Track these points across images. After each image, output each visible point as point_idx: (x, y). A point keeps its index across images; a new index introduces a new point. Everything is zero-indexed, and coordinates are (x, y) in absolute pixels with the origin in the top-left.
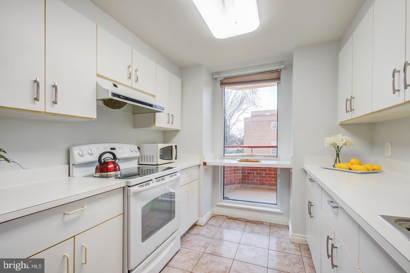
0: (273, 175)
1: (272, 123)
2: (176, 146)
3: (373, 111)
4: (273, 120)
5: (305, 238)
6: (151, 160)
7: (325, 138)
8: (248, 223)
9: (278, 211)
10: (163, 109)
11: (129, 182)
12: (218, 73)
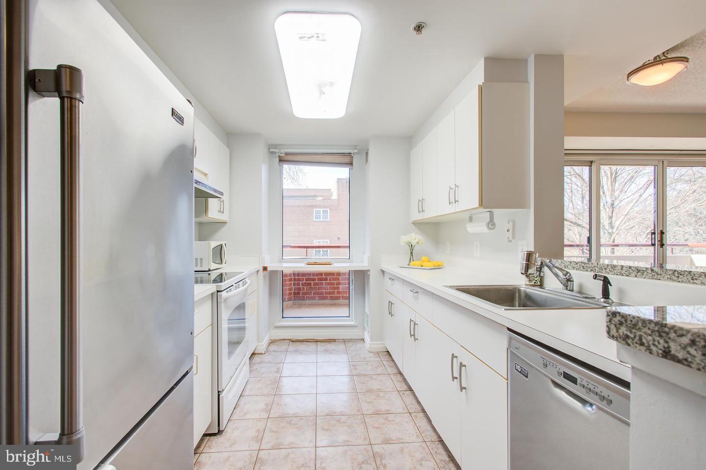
0: (336, 286)
1: (315, 209)
2: (225, 244)
3: (438, 215)
4: (316, 206)
5: (384, 344)
6: (199, 263)
7: (401, 237)
8: (318, 343)
9: (352, 323)
10: (223, 195)
11: (221, 286)
12: (276, 146)
